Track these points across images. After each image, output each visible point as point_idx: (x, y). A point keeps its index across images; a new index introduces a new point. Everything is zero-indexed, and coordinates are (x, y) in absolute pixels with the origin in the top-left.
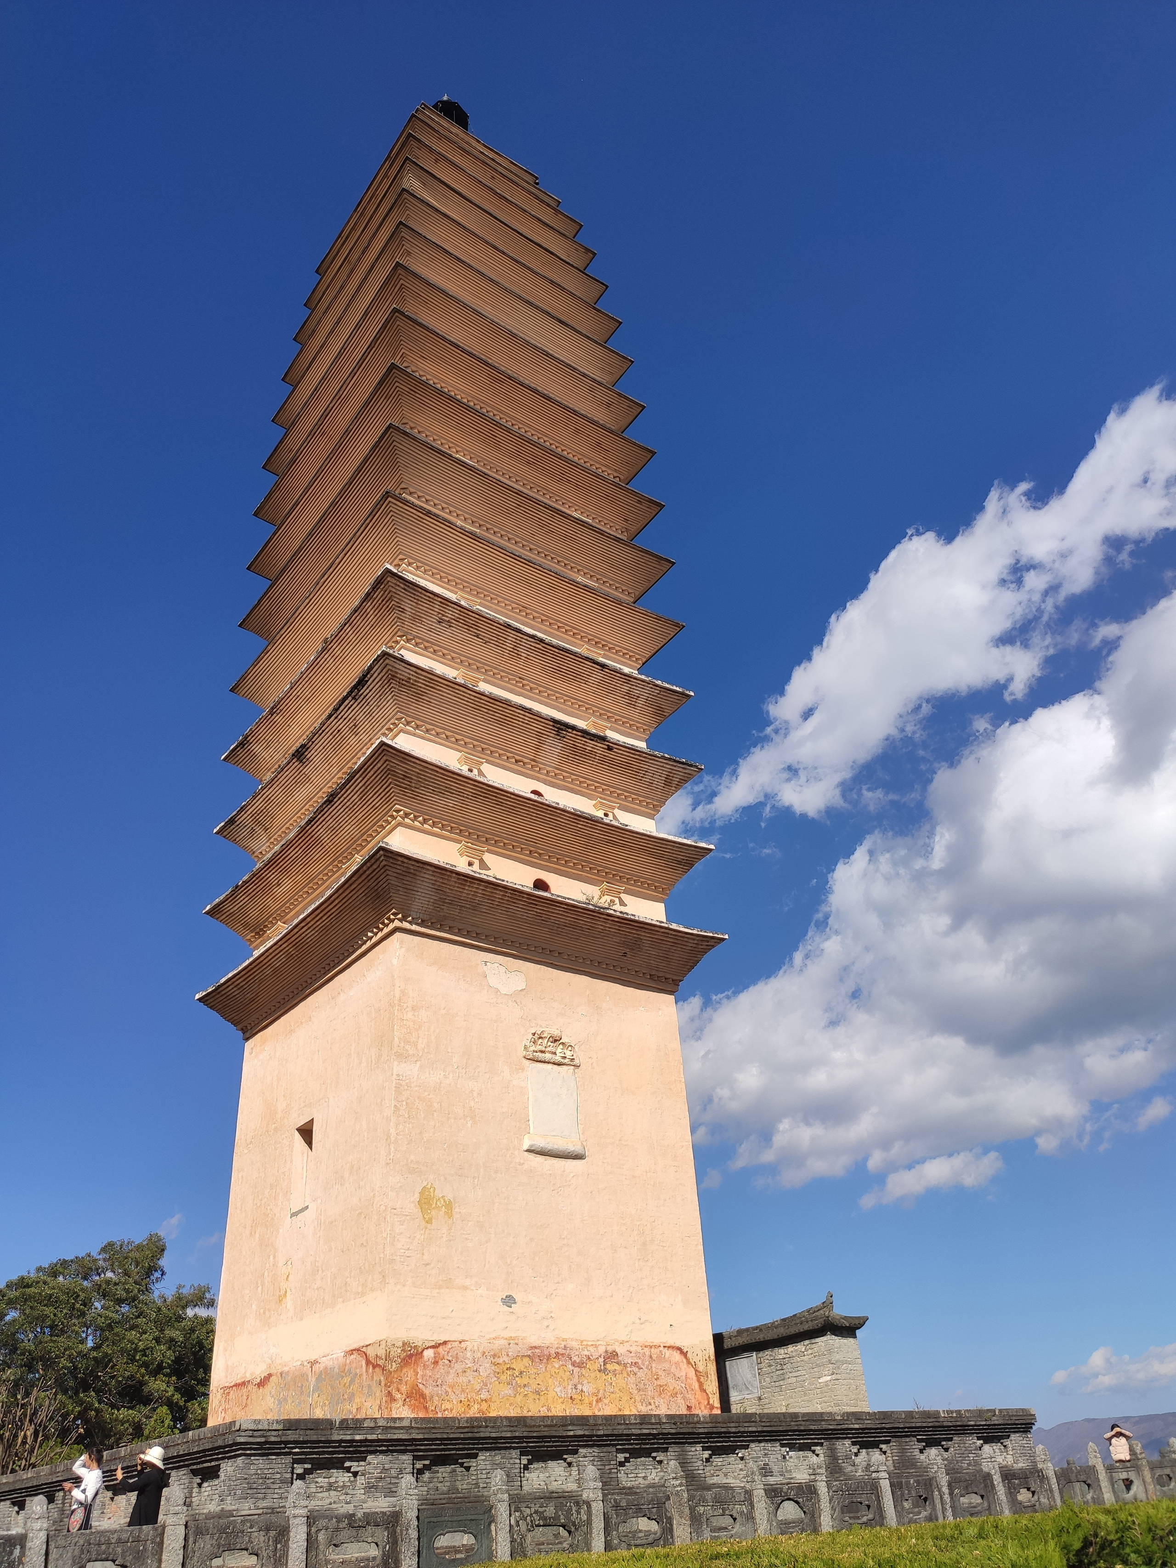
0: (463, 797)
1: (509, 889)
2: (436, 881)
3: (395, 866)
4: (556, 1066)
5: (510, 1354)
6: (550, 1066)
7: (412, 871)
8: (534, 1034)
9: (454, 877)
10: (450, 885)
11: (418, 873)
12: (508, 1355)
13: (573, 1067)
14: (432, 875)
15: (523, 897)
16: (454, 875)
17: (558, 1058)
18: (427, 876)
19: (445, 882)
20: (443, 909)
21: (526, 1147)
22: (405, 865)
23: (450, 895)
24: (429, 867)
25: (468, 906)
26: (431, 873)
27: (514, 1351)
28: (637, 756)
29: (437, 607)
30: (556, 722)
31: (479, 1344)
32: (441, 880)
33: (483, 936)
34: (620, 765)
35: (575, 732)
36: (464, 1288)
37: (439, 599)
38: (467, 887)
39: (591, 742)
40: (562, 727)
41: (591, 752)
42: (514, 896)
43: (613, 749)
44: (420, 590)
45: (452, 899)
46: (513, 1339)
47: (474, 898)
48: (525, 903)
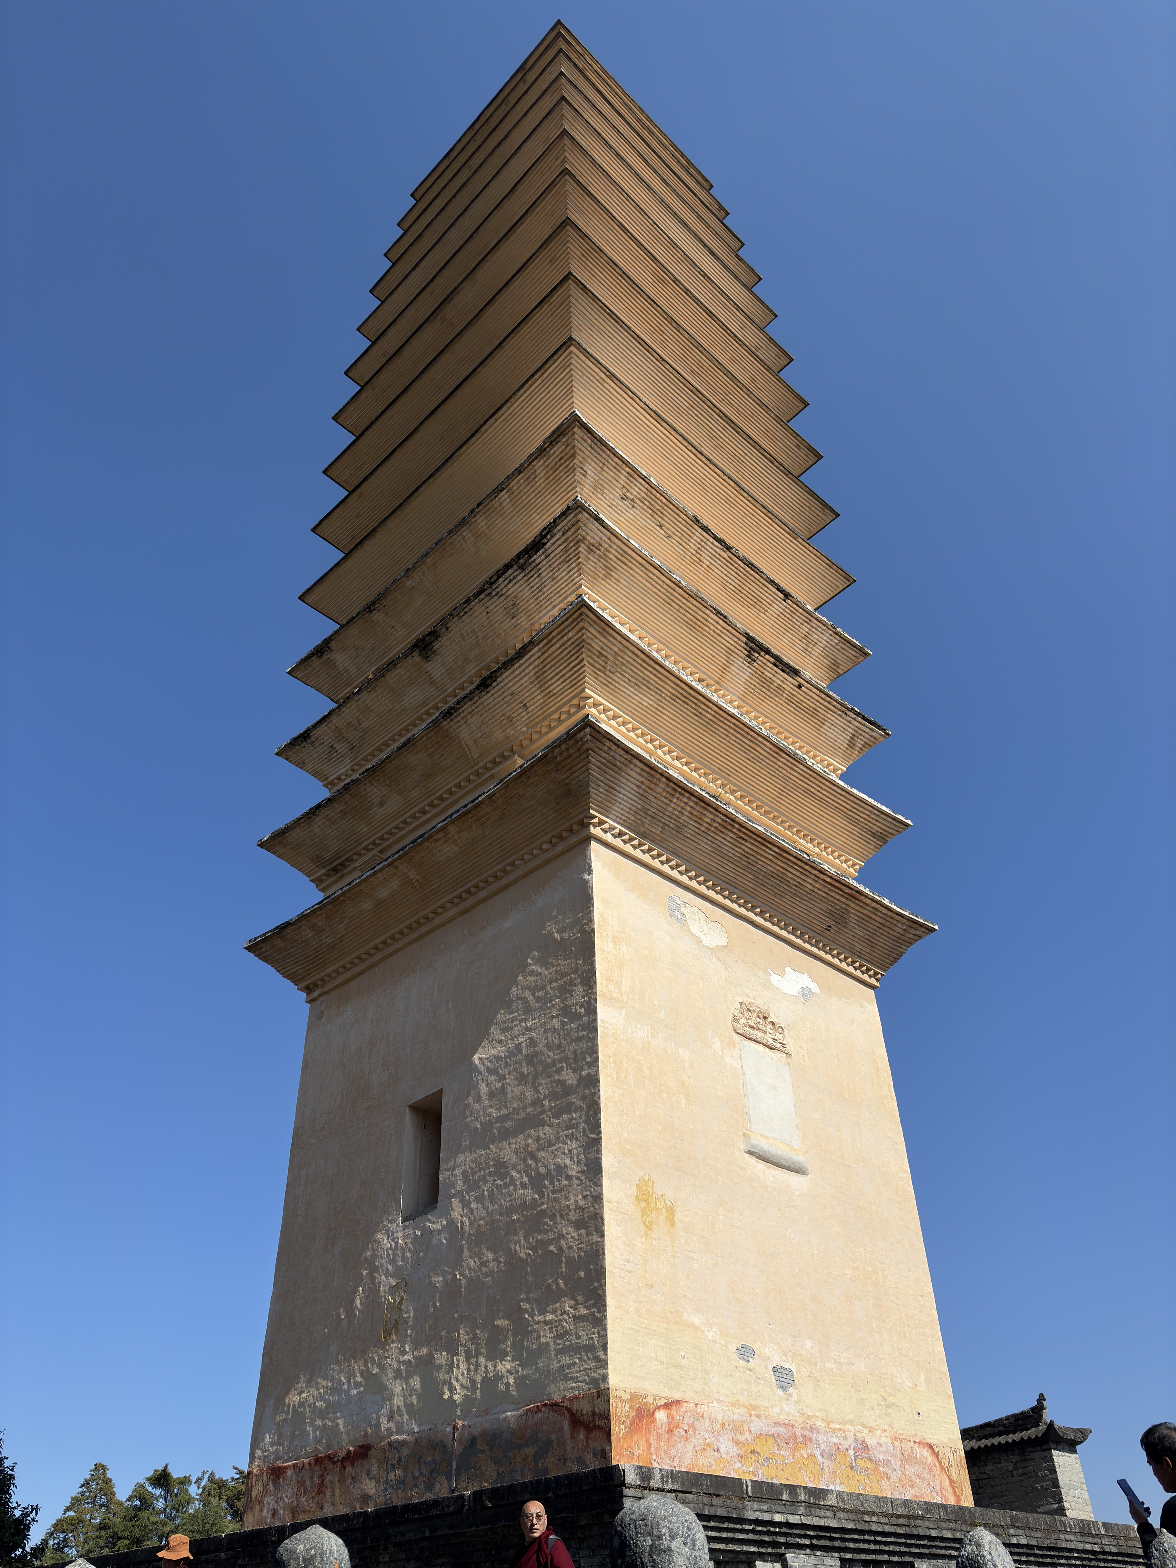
0: (661, 696)
1: (720, 813)
2: (642, 783)
3: (601, 752)
4: (767, 1050)
5: (752, 1429)
6: (761, 1048)
7: (618, 763)
8: (741, 1004)
9: (664, 783)
10: (657, 793)
11: (624, 768)
12: (750, 1431)
13: (785, 1055)
14: (640, 774)
15: (734, 827)
16: (664, 780)
17: (769, 1039)
18: (634, 773)
19: (653, 786)
20: (644, 823)
21: (746, 1147)
22: (612, 753)
23: (654, 805)
24: (638, 763)
25: (672, 825)
26: (639, 771)
27: (757, 1426)
28: (826, 704)
29: (623, 479)
30: (750, 638)
31: (717, 1410)
32: (648, 783)
33: (683, 868)
34: (806, 710)
35: (767, 657)
36: (696, 1328)
37: (628, 469)
38: (675, 800)
39: (782, 673)
40: (755, 646)
41: (779, 687)
42: (725, 824)
43: (803, 688)
44: (608, 452)
45: (656, 812)
46: (755, 1408)
47: (680, 815)
48: (734, 836)
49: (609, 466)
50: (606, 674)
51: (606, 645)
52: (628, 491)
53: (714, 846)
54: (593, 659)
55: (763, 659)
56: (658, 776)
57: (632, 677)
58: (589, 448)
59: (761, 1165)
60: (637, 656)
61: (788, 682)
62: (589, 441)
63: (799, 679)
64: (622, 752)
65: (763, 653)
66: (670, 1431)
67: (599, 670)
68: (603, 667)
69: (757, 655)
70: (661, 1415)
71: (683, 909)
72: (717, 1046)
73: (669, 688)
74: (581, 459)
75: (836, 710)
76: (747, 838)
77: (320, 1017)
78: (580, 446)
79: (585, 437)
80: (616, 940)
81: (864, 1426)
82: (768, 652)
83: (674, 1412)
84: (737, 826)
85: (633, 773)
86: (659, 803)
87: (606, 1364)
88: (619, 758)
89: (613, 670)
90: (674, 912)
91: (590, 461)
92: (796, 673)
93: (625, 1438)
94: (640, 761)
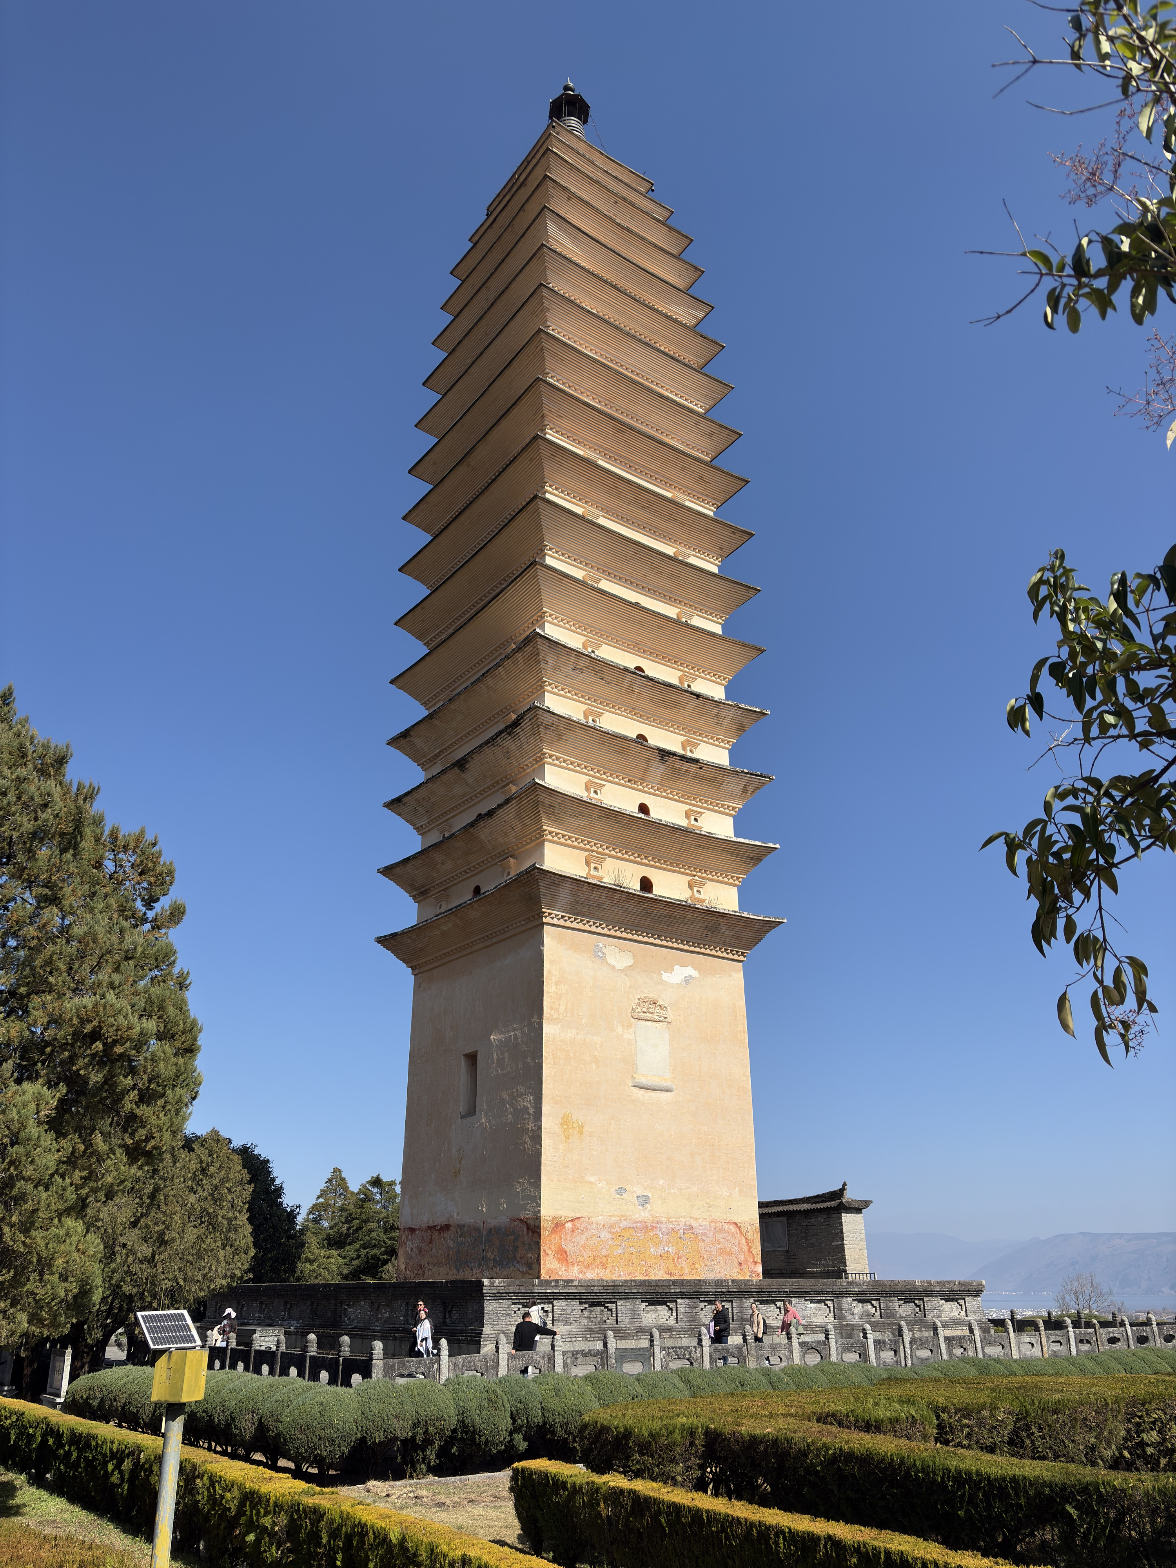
2: (573, 888)
3: (543, 879)
4: (655, 1023)
5: (621, 1226)
6: (650, 1023)
7: (558, 883)
8: (639, 999)
9: (586, 886)
10: (583, 892)
11: (561, 884)
13: (667, 1023)
16: (586, 884)
17: (656, 1017)
18: (567, 885)
19: (580, 889)
20: (577, 908)
21: (634, 1084)
22: (552, 879)
23: (582, 898)
25: (594, 906)
26: (569, 884)
27: (624, 1224)
28: (721, 772)
31: (601, 1219)
32: (576, 888)
33: (604, 926)
35: (675, 757)
36: (591, 1183)
37: (576, 653)
38: (594, 894)
39: (687, 764)
40: (666, 754)
41: (687, 771)
42: (629, 897)
43: (703, 768)
44: (561, 647)
45: (583, 901)
46: (623, 1216)
47: (599, 899)
48: (636, 902)
49: (563, 654)
50: (556, 816)
51: (553, 801)
52: (577, 664)
53: (624, 910)
54: (546, 809)
55: (672, 759)
56: (582, 884)
58: (548, 648)
59: (642, 1092)
60: (573, 802)
62: (548, 644)
63: (700, 764)
64: (558, 877)
65: (672, 756)
66: (573, 1231)
67: (551, 814)
68: (553, 812)
69: (668, 758)
70: (569, 1225)
71: (604, 950)
72: (619, 1030)
74: (543, 656)
75: (729, 774)
76: (644, 901)
77: (420, 987)
78: (539, 648)
79: (544, 643)
80: (557, 983)
81: (692, 1218)
82: (675, 755)
83: (576, 1222)
86: (584, 896)
87: (540, 1206)
88: (556, 880)
89: (559, 812)
90: (598, 955)
91: (549, 655)
93: (548, 1236)
94: (570, 879)
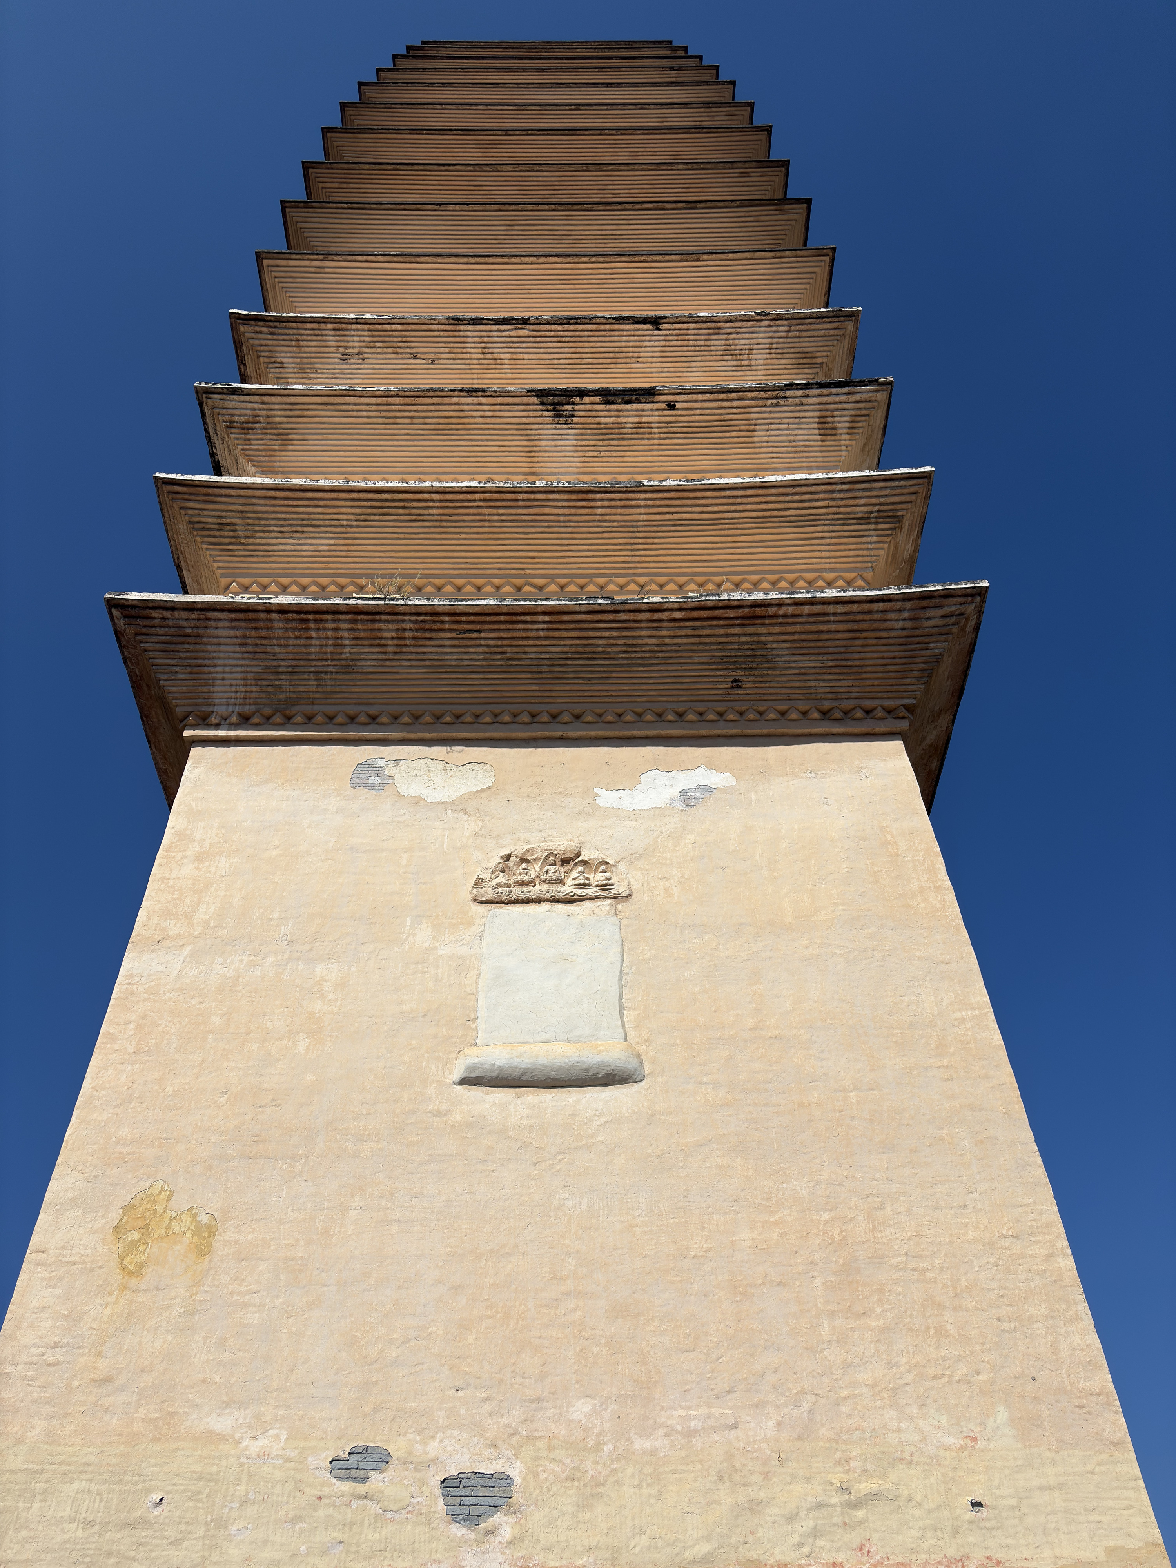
1: (405, 614)
2: (242, 637)
3: (152, 631)
6: (545, 906)
7: (189, 631)
9: (279, 621)
10: (278, 638)
11: (201, 631)
13: (610, 901)
14: (233, 628)
15: (443, 622)
16: (274, 616)
17: (568, 888)
19: (263, 633)
20: (280, 687)
21: (457, 1075)
22: (171, 623)
23: (282, 656)
25: (331, 669)
26: (227, 624)
28: (735, 403)
29: (331, 339)
30: (541, 394)
32: (254, 633)
33: (386, 718)
34: (708, 429)
35: (586, 399)
37: (330, 326)
38: (314, 634)
39: (628, 406)
40: (557, 399)
41: (639, 425)
42: (423, 625)
43: (678, 405)
44: (294, 325)
45: (293, 663)
47: (338, 650)
48: (454, 635)
49: (305, 337)
50: (244, 544)
51: (222, 511)
52: (346, 347)
53: (427, 663)
54: (215, 537)
55: (582, 406)
56: (263, 616)
57: (282, 526)
58: (270, 337)
59: (502, 1096)
60: (275, 498)
61: (650, 411)
62: (265, 330)
63: (662, 398)
64: (184, 614)
65: (577, 400)
67: (231, 544)
68: (234, 537)
69: (569, 407)
73: (347, 511)
74: (266, 354)
75: (760, 402)
76: (478, 627)
78: (257, 342)
79: (257, 329)
82: (582, 393)
84: (447, 618)
85: (220, 632)
86: (290, 649)
88: (185, 624)
89: (249, 534)
90: (367, 783)
91: (278, 349)
92: (648, 394)
94: (222, 610)
